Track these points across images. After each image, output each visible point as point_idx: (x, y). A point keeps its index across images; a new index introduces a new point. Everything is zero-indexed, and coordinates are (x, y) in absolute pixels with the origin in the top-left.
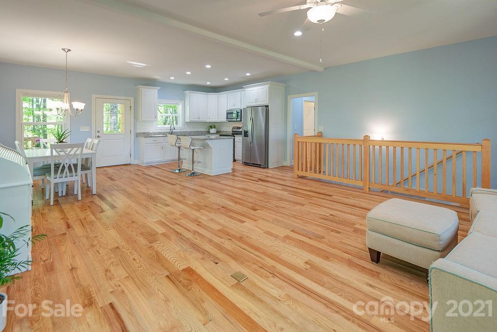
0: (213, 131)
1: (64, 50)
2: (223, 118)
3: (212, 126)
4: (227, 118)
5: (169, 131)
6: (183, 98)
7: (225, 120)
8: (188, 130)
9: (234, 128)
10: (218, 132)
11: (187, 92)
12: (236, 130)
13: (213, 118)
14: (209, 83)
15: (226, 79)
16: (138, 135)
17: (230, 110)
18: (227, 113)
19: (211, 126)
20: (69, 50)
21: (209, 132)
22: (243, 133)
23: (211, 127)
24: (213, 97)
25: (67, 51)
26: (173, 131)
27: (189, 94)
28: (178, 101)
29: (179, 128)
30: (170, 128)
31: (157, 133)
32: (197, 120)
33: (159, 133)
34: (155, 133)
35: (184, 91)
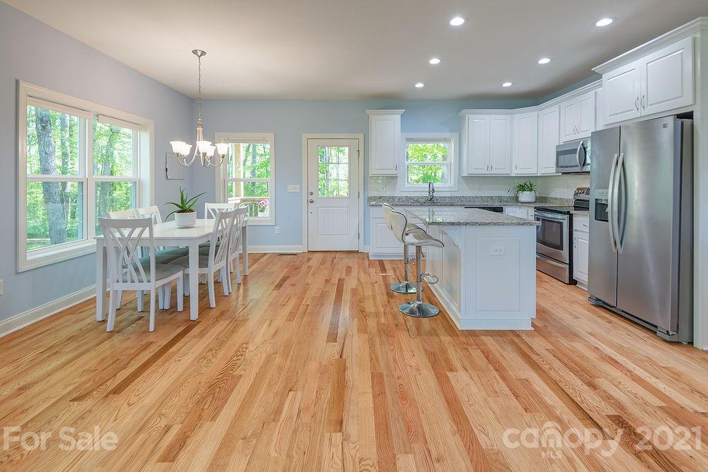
0: (526, 196)
1: (195, 52)
2: (548, 166)
3: (524, 184)
4: (557, 165)
5: (427, 194)
7: (552, 170)
8: (467, 192)
9: (578, 191)
11: (464, 111)
12: (584, 197)
13: (524, 166)
14: (507, 84)
15: (544, 61)
16: (369, 201)
17: (566, 143)
18: (559, 154)
19: (522, 186)
20: (203, 53)
21: (516, 199)
22: (592, 206)
23: (522, 188)
25: (199, 54)
26: (435, 194)
27: (467, 116)
28: (447, 135)
29: (448, 190)
30: (428, 190)
31: (403, 199)
32: (485, 172)
33: (408, 198)
34: (400, 198)
35: (458, 112)
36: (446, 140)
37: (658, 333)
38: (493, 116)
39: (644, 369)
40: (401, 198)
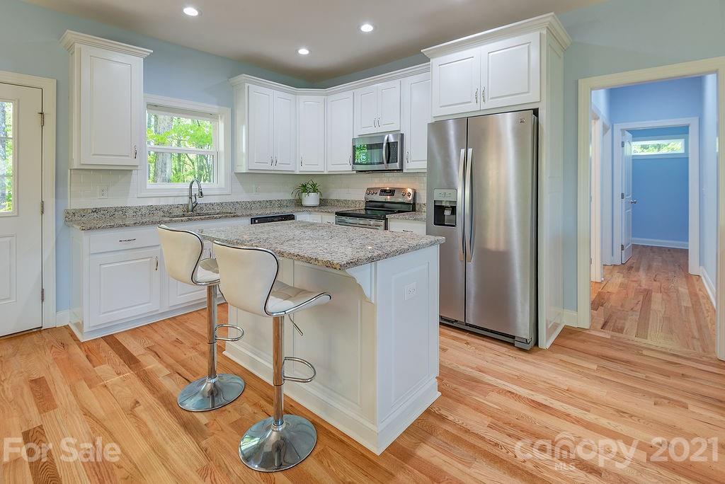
0: (311, 199)
2: (342, 163)
3: (307, 184)
4: (354, 163)
5: (185, 201)
6: (230, 100)
7: (347, 167)
8: (243, 197)
9: (370, 191)
10: (323, 203)
11: (244, 76)
12: (378, 198)
13: (312, 164)
14: (303, 52)
15: (367, 28)
16: (72, 218)
17: (364, 137)
18: (355, 148)
19: (304, 186)
21: (299, 203)
22: (430, 209)
23: (304, 189)
24: (309, 101)
26: (200, 201)
27: (247, 85)
28: (214, 108)
29: (217, 192)
30: (187, 193)
31: (144, 211)
32: (267, 167)
33: (152, 210)
34: (137, 210)
35: (230, 78)
36: (212, 116)
37: (517, 344)
38: (277, 93)
39: (569, 404)
40: (140, 209)
